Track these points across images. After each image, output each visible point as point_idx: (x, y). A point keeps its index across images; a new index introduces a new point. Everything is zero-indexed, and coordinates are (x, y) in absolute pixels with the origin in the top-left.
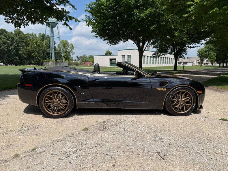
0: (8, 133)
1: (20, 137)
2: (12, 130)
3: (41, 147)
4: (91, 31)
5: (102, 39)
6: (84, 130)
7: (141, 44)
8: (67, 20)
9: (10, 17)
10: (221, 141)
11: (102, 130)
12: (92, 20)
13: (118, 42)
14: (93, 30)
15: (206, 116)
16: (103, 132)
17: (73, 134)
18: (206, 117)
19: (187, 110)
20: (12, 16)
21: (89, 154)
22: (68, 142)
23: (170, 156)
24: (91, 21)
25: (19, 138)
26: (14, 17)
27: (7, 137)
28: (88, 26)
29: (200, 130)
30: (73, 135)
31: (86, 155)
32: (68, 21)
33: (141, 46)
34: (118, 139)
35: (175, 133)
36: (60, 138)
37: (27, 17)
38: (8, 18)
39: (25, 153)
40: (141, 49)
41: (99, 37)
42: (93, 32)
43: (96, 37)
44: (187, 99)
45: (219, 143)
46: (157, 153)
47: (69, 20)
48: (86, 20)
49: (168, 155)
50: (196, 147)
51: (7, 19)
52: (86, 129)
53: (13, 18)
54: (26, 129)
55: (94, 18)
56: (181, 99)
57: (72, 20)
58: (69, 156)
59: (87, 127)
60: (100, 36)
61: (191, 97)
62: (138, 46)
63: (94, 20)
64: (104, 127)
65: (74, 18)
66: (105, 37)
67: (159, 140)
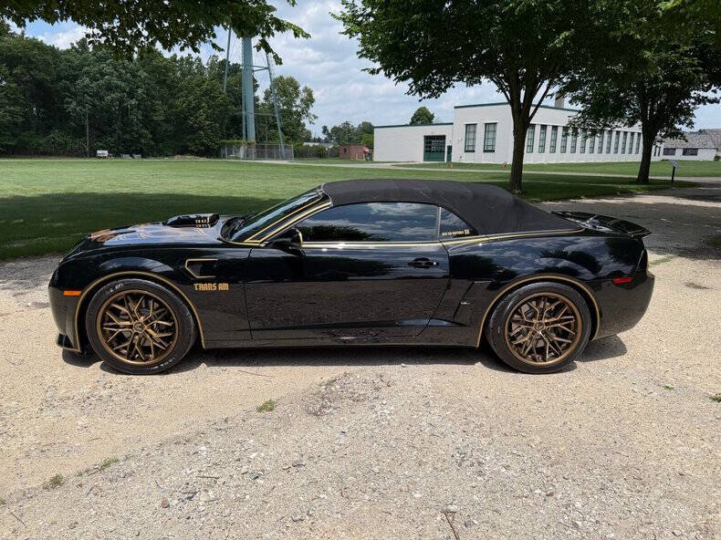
0: (56, 404)
1: (83, 421)
2: (69, 394)
3: (127, 458)
4: (358, 53)
5: (393, 76)
6: (260, 410)
7: (523, 93)
8: (269, 32)
9: (100, 27)
10: (678, 486)
11: (315, 414)
12: (362, 15)
13: (446, 88)
14: (362, 50)
15: (671, 381)
16: (314, 419)
17: (226, 421)
18: (667, 387)
20: (106, 25)
21: (248, 497)
22: (203, 448)
23: (484, 527)
24: (360, 19)
25: (80, 423)
26: (114, 28)
27: (49, 416)
28: (348, 35)
29: (624, 437)
30: (225, 426)
31: (238, 500)
32: (273, 35)
33: (522, 101)
34: (348, 451)
35: (538, 439)
36: (187, 430)
37: (149, 27)
38: (96, 31)
39: (80, 475)
40: (520, 111)
41: (382, 72)
42: (366, 56)
43: (373, 72)
45: (670, 495)
46: (446, 512)
47: (275, 32)
48: (344, 14)
49: (476, 522)
50: (578, 505)
51: (94, 35)
52: (268, 407)
53: (110, 30)
54: (105, 393)
55: (369, 10)
57: (283, 30)
58: (190, 498)
59: (274, 399)
60: (385, 68)
62: (513, 101)
63: (370, 15)
64: (322, 403)
65: (289, 26)
66: (400, 73)
67: (472, 465)
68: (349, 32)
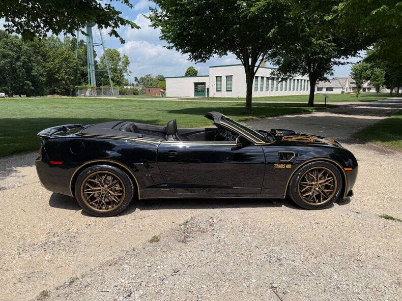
0: (27, 248)
1: (47, 257)
2: (33, 242)
3: (83, 276)
4: (160, 37)
5: (180, 50)
6: (151, 241)
8: (117, 26)
9: (13, 21)
10: (379, 262)
11: (183, 241)
12: (161, 16)
13: (209, 57)
14: (163, 36)
15: (358, 209)
16: (183, 244)
17: (134, 250)
18: (357, 213)
19: (326, 199)
20: (17, 20)
21: (162, 291)
22: (126, 266)
23: (294, 294)
24: (160, 18)
25: (47, 259)
26: (22, 21)
27: (26, 256)
28: (154, 27)
29: (345, 239)
30: (135, 253)
31: (157, 293)
32: (119, 27)
33: (250, 65)
34: (208, 260)
35: (304, 245)
36: (112, 258)
37: (45, 22)
38: (11, 23)
39: (58, 289)
40: (249, 70)
41: (174, 48)
42: (164, 39)
43: (169, 48)
44: (327, 181)
45: (376, 267)
46: (272, 288)
47: (120, 25)
48: (151, 15)
49: (289, 291)
50: (336, 277)
51: (9, 26)
52: (155, 240)
53: (20, 23)
54: (55, 239)
55: (164, 13)
56: (317, 181)
57: (125, 25)
58: (129, 296)
59: (157, 235)
60: (176, 46)
61: (333, 178)
62: (245, 64)
63: (166, 15)
64: (185, 235)
65: (128, 22)
66: (184, 49)
67: (276, 261)
68: (154, 25)
